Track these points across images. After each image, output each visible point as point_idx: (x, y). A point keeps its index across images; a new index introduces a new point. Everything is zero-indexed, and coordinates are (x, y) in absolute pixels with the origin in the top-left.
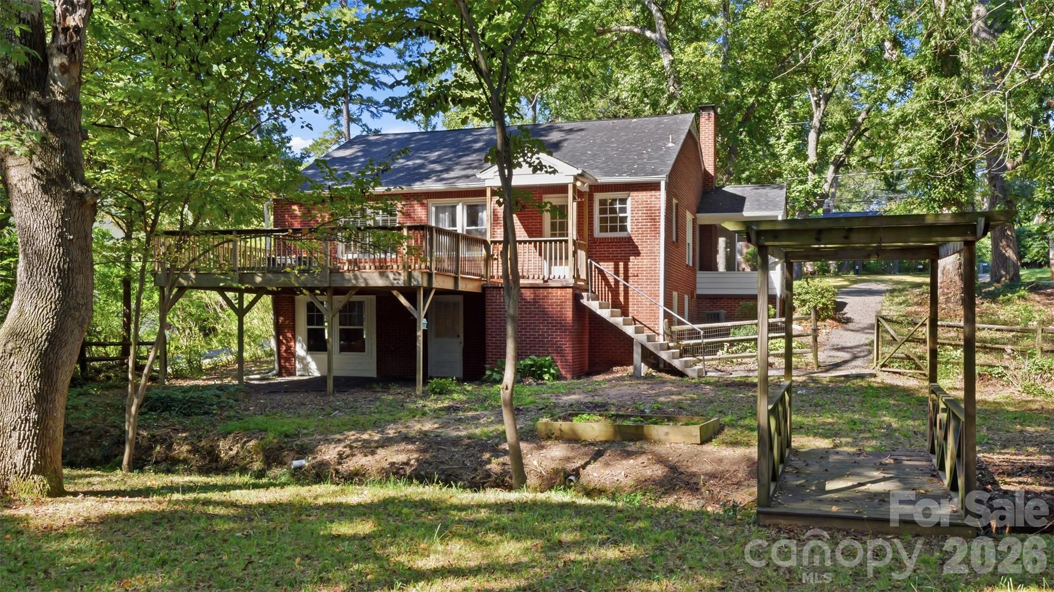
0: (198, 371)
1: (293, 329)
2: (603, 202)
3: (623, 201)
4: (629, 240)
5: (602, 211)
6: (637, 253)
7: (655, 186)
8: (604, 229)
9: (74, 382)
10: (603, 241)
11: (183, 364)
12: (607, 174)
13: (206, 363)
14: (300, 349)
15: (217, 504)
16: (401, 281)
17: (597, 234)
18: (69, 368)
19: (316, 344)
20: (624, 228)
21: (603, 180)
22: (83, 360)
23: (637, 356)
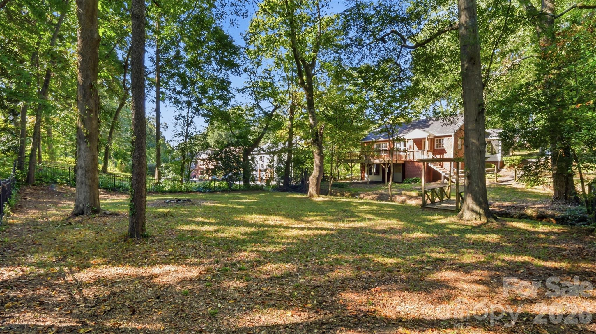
0: (345, 179)
1: (364, 170)
2: (437, 140)
3: (443, 140)
4: (444, 150)
5: (437, 142)
6: (446, 153)
7: (450, 136)
8: (437, 147)
9: (322, 181)
10: (437, 150)
11: (342, 177)
12: (439, 133)
13: (347, 177)
14: (366, 175)
15: (354, 202)
16: (383, 162)
17: (436, 148)
18: (321, 178)
19: (370, 173)
20: (443, 146)
21: (436, 135)
22: (323, 177)
23: (442, 178)
